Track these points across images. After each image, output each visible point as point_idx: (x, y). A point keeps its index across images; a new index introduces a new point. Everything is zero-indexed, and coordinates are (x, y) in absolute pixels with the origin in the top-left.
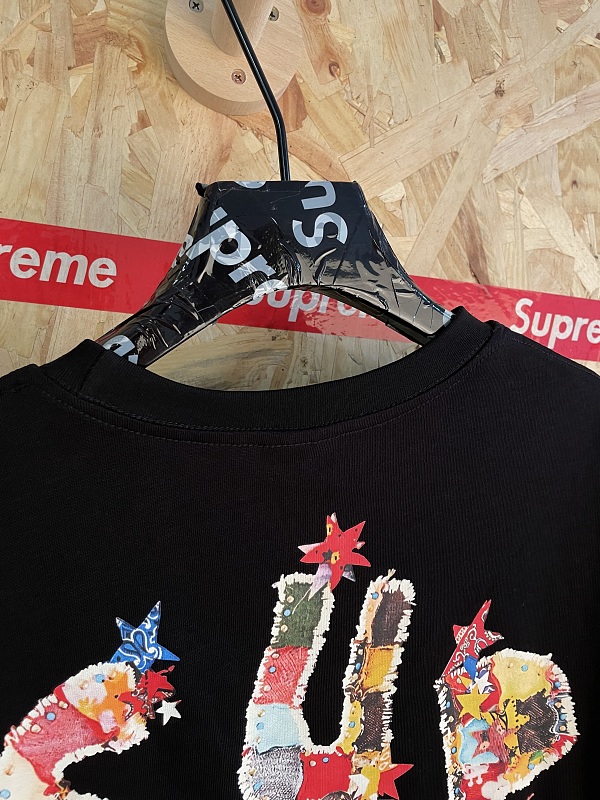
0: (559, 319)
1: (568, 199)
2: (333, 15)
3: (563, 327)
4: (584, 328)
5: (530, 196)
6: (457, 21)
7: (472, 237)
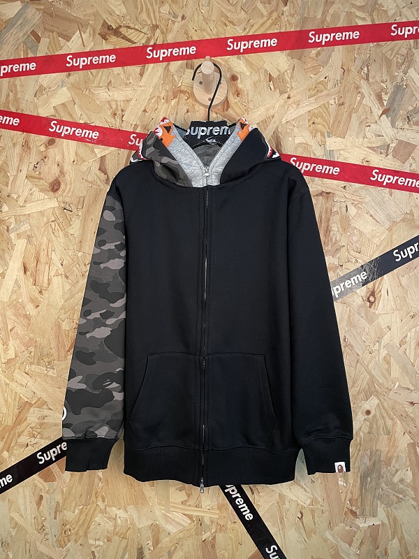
0: (305, 164)
1: (311, 128)
2: (239, 81)
3: (307, 167)
4: (314, 167)
5: (297, 127)
6: (276, 79)
7: (277, 139)
